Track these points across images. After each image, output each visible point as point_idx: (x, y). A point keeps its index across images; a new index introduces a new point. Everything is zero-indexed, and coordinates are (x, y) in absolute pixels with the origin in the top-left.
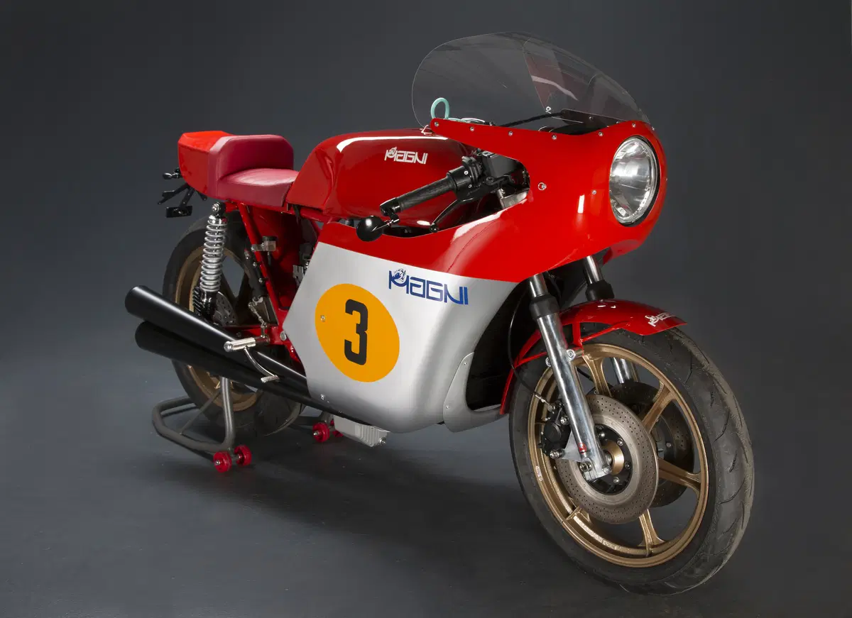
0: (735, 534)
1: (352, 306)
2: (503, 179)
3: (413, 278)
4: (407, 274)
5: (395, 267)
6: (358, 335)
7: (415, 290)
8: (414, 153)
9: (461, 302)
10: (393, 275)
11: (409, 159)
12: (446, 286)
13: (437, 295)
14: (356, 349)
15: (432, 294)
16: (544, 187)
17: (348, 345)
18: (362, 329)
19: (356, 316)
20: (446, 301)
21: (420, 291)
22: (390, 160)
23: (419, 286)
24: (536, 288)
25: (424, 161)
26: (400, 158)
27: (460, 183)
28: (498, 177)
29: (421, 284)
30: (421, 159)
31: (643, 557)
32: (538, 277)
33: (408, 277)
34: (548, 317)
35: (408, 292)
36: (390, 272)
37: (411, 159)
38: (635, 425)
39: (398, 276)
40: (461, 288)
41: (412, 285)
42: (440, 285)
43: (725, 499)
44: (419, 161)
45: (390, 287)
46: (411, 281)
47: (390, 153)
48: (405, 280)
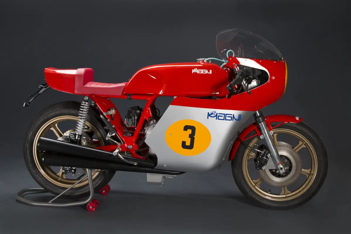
3: (219, 114)
4: (217, 112)
6: (190, 139)
7: (220, 118)
8: (205, 70)
9: (238, 120)
10: (210, 113)
12: (234, 115)
13: (230, 119)
14: (188, 143)
16: (274, 78)
17: (184, 143)
19: (189, 131)
20: (233, 120)
22: (196, 73)
23: (222, 116)
25: (211, 73)
29: (223, 115)
30: (209, 72)
33: (217, 113)
35: (216, 119)
36: (208, 113)
39: (212, 114)
40: (239, 115)
41: (219, 116)
45: (208, 118)
46: (218, 115)
48: (215, 115)
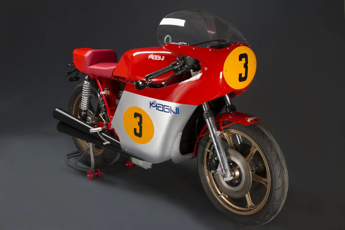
0: (281, 202)
1: (136, 115)
2: (192, 66)
3: (158, 104)
5: (152, 100)
6: (139, 126)
7: (159, 108)
8: (159, 56)
9: (176, 113)
10: (151, 103)
11: (157, 58)
12: (171, 107)
13: (168, 110)
14: (138, 131)
15: (166, 110)
16: (206, 69)
17: (135, 130)
18: (140, 124)
19: (138, 119)
20: (171, 113)
21: (161, 109)
22: (151, 59)
23: (161, 107)
24: (205, 107)
25: (163, 59)
26: (154, 58)
27: (176, 67)
28: (190, 65)
29: (162, 106)
30: (162, 58)
31: (247, 211)
32: (206, 103)
33: (157, 104)
34: (210, 119)
35: (157, 110)
36: (150, 102)
37: (158, 58)
38: (243, 160)
39: (153, 103)
40: (176, 108)
41: (158, 107)
42: (169, 107)
43: (277, 188)
44: (161, 59)
45: (150, 108)
46: (158, 105)
47: (150, 56)
48: (156, 105)
